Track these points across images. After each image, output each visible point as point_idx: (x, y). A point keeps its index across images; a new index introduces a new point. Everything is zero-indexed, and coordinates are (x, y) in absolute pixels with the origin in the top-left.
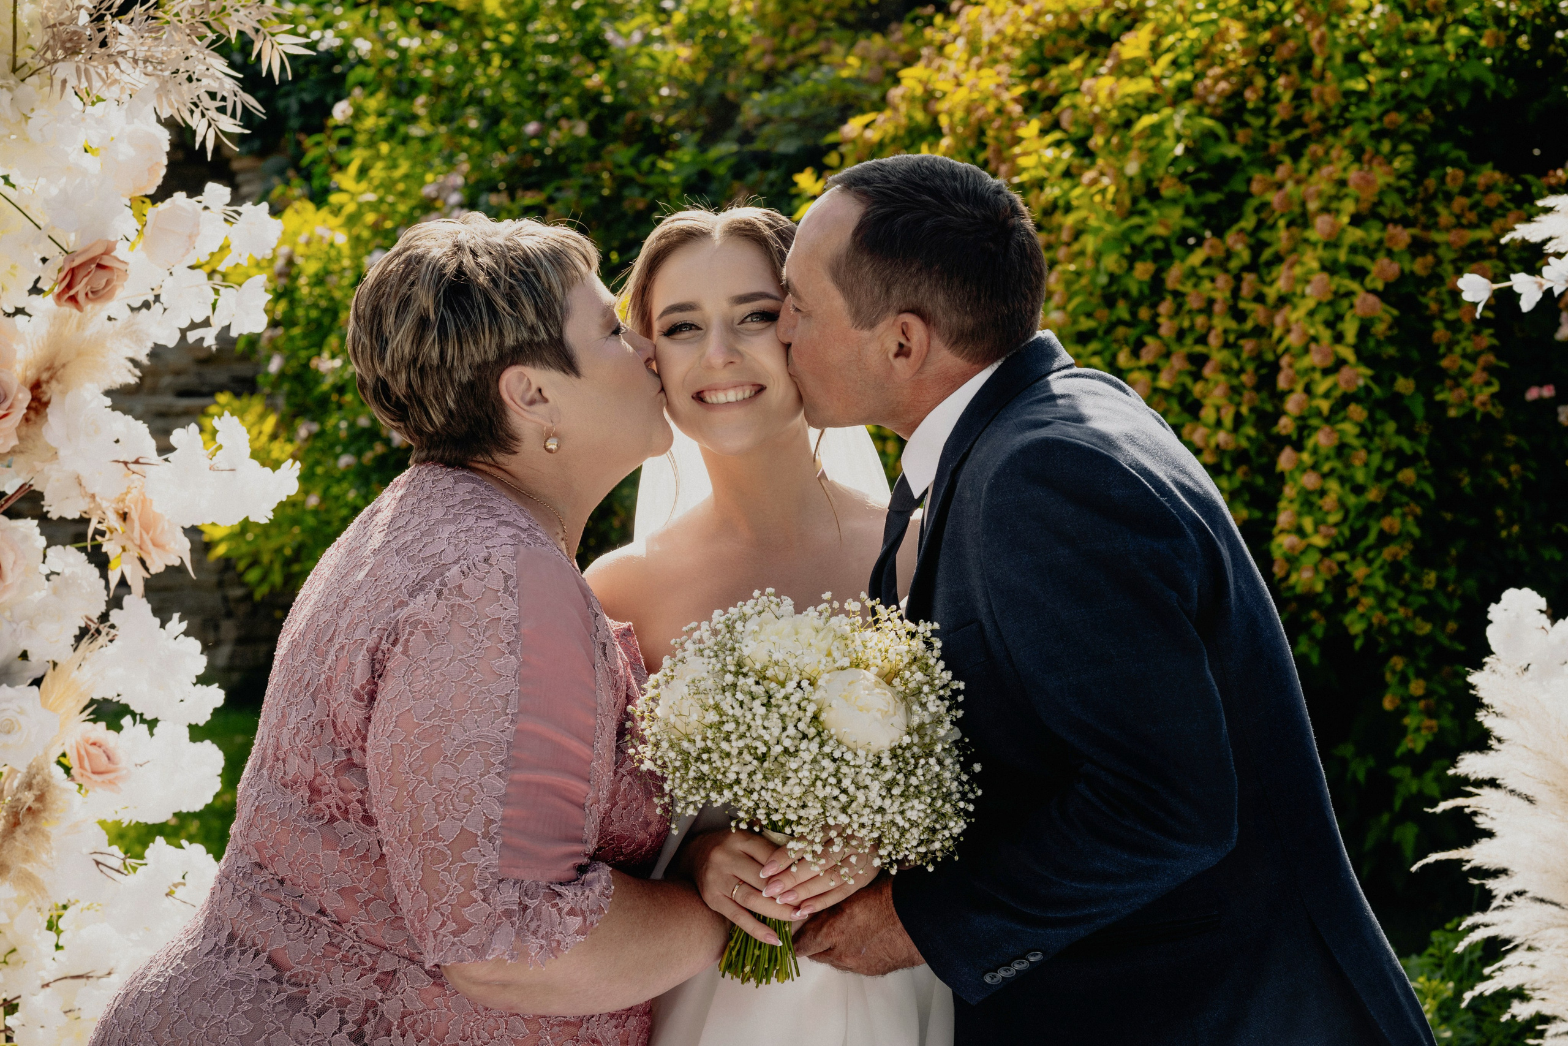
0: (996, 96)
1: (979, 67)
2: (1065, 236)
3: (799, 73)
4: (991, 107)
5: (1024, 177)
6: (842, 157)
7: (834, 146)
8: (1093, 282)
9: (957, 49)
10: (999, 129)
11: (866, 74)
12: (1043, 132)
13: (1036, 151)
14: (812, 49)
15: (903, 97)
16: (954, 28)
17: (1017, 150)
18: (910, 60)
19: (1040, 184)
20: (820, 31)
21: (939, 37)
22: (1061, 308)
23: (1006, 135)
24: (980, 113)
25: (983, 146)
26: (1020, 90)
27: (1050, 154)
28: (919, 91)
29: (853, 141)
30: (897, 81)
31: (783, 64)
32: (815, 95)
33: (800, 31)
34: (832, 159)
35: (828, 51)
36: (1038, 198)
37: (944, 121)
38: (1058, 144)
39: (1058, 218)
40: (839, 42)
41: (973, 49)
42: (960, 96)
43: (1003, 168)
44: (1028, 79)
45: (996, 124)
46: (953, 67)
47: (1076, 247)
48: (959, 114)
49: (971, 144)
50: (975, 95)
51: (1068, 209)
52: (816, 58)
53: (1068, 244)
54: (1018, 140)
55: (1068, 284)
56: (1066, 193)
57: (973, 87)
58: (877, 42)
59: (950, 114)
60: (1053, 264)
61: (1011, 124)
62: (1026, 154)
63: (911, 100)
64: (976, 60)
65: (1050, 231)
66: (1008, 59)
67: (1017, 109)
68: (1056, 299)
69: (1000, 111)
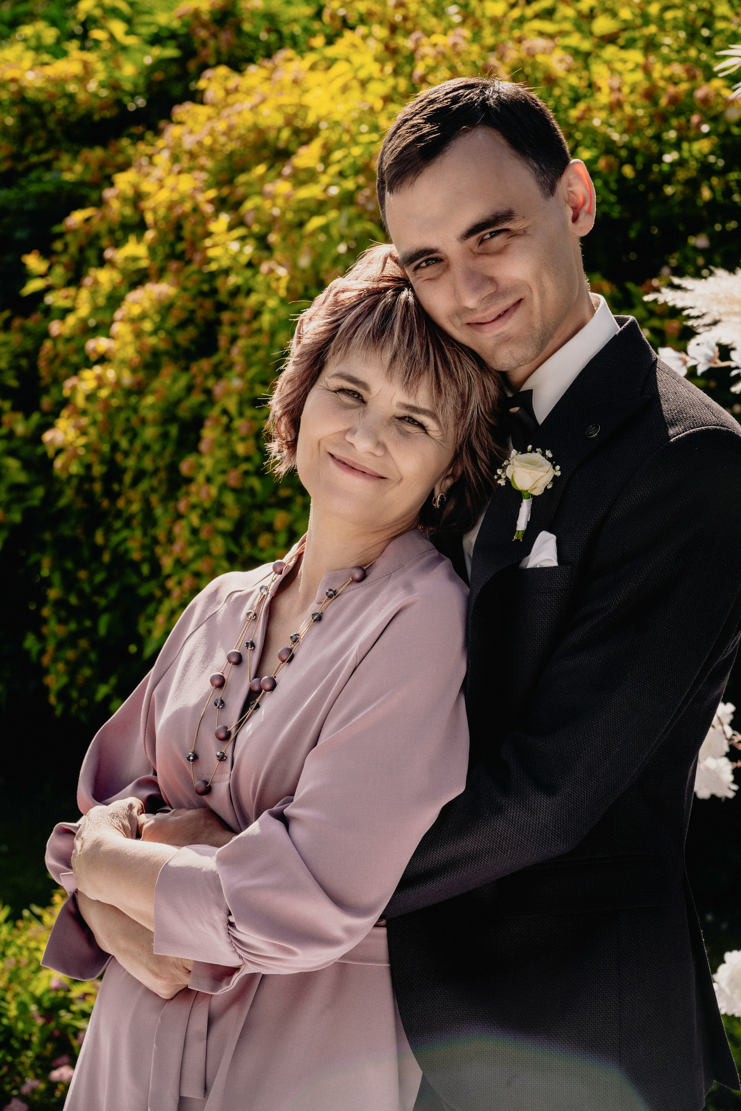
0: (192, 197)
1: (180, 173)
2: (246, 315)
3: (33, 176)
4: (188, 206)
5: (214, 267)
6: (66, 246)
7: (61, 235)
8: (268, 356)
9: (163, 159)
10: (195, 224)
11: (88, 177)
12: (231, 228)
13: (224, 244)
14: (45, 157)
15: (118, 197)
16: (161, 143)
17: (208, 242)
18: (124, 167)
19: (226, 272)
20: (52, 142)
21: (149, 150)
22: (241, 376)
23: (199, 230)
24: (178, 211)
25: (180, 238)
26: (212, 193)
27: (234, 247)
28: (129, 192)
29: (74, 231)
30: (112, 185)
31: (20, 167)
32: (44, 194)
33: (36, 140)
34: (58, 246)
35: (57, 158)
36: (225, 283)
37: (149, 218)
38: (242, 239)
39: (241, 300)
40: (67, 151)
41: (175, 159)
42: (163, 196)
43: (198, 257)
44: (219, 184)
45: (192, 220)
46: (157, 172)
47: (255, 325)
48: (162, 212)
49: (171, 237)
50: (175, 196)
51: (249, 291)
52: (48, 166)
53: (249, 322)
54: (209, 234)
55: (247, 356)
56: (246, 280)
57: (173, 190)
58: (97, 153)
59: (154, 210)
60: (234, 339)
61: (204, 220)
62: (214, 246)
63: (123, 199)
64: (176, 168)
65: (235, 310)
66: (202, 168)
67: (209, 209)
68: (238, 369)
69: (196, 209)
